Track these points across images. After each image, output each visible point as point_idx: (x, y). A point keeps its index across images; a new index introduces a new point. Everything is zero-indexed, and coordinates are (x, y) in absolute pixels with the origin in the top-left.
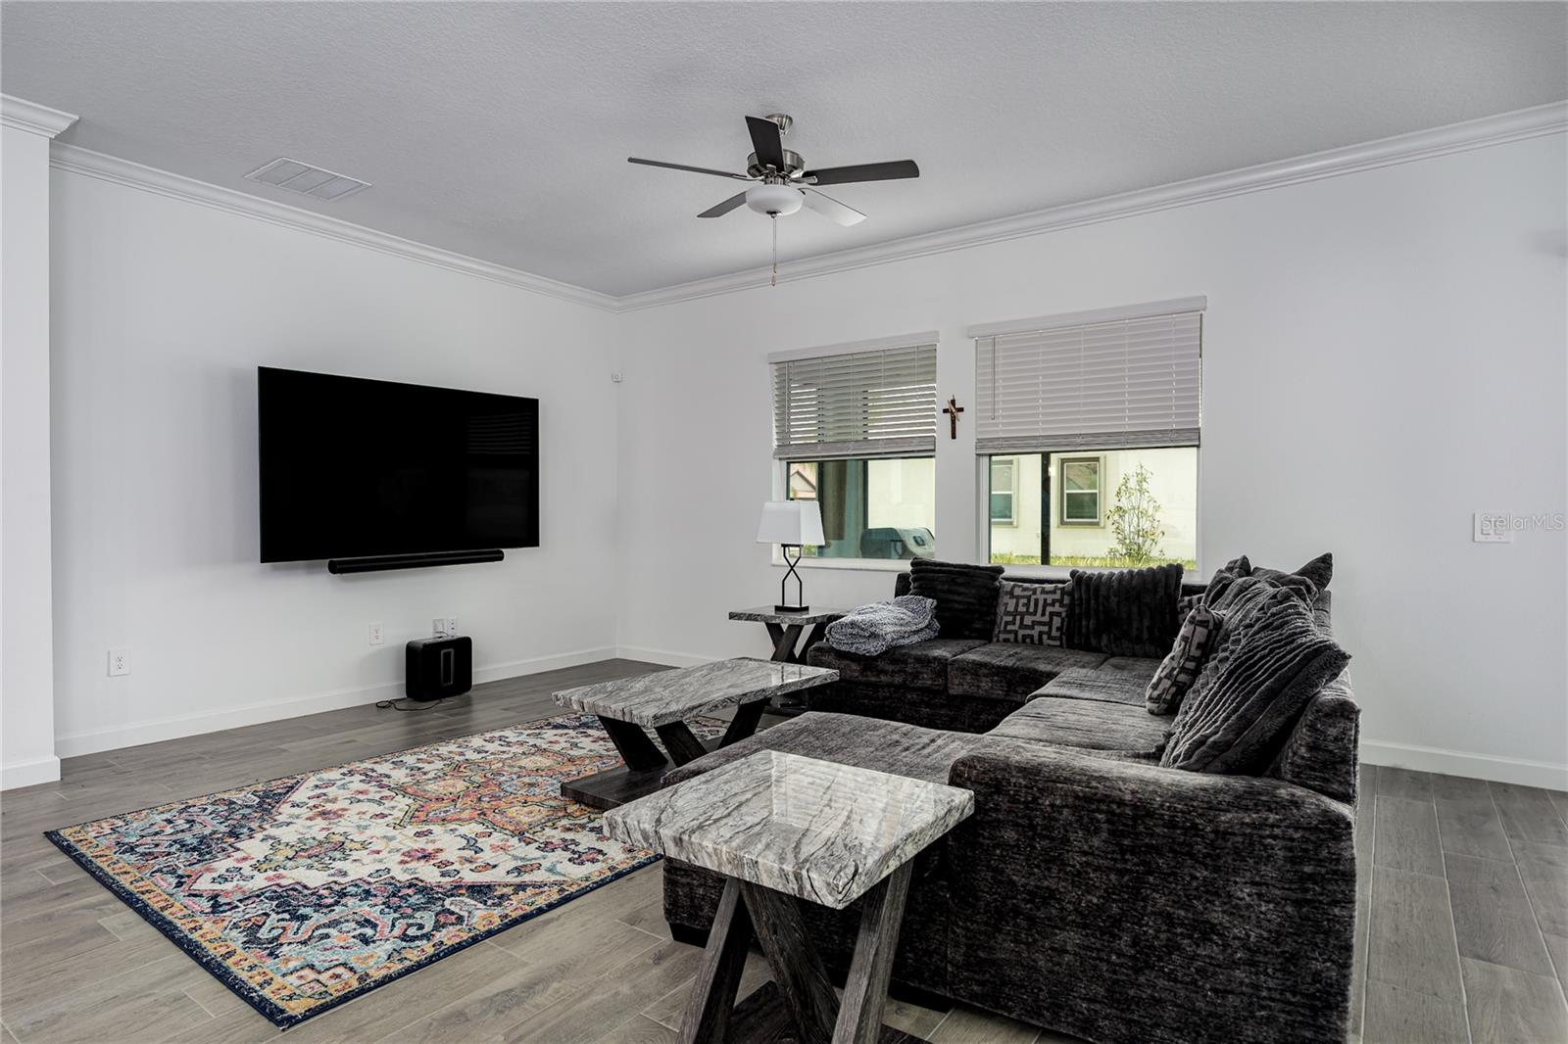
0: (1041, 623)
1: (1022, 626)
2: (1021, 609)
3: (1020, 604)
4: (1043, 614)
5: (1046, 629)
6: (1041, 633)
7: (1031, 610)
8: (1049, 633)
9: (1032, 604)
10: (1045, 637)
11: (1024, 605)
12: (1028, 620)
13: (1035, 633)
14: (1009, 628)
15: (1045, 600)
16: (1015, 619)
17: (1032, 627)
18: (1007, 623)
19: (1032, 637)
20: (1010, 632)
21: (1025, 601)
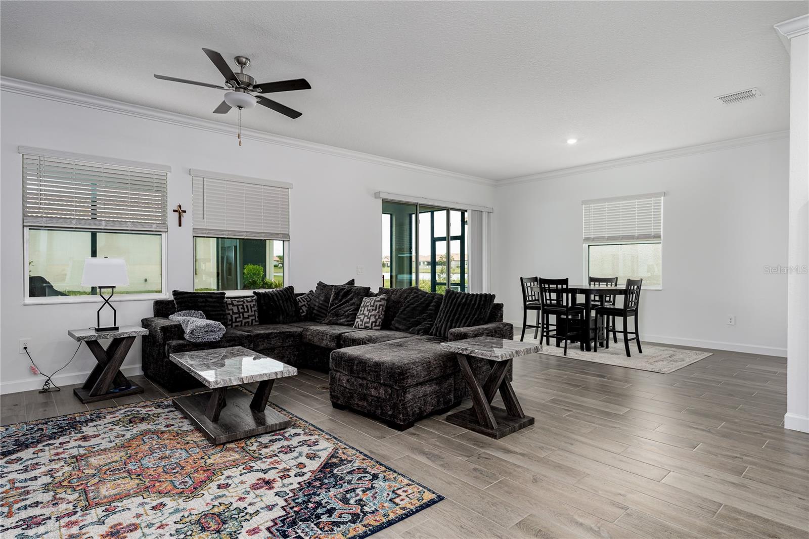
0: (251, 316)
1: (244, 318)
2: (241, 310)
3: (240, 309)
4: (252, 312)
5: (254, 318)
6: (252, 320)
7: (246, 310)
8: (255, 319)
9: (245, 307)
10: (254, 321)
11: (242, 308)
12: (246, 315)
13: (250, 320)
14: (238, 320)
15: (250, 305)
16: (240, 316)
17: (248, 318)
18: (236, 318)
19: (248, 322)
20: (239, 322)
21: (242, 307)
